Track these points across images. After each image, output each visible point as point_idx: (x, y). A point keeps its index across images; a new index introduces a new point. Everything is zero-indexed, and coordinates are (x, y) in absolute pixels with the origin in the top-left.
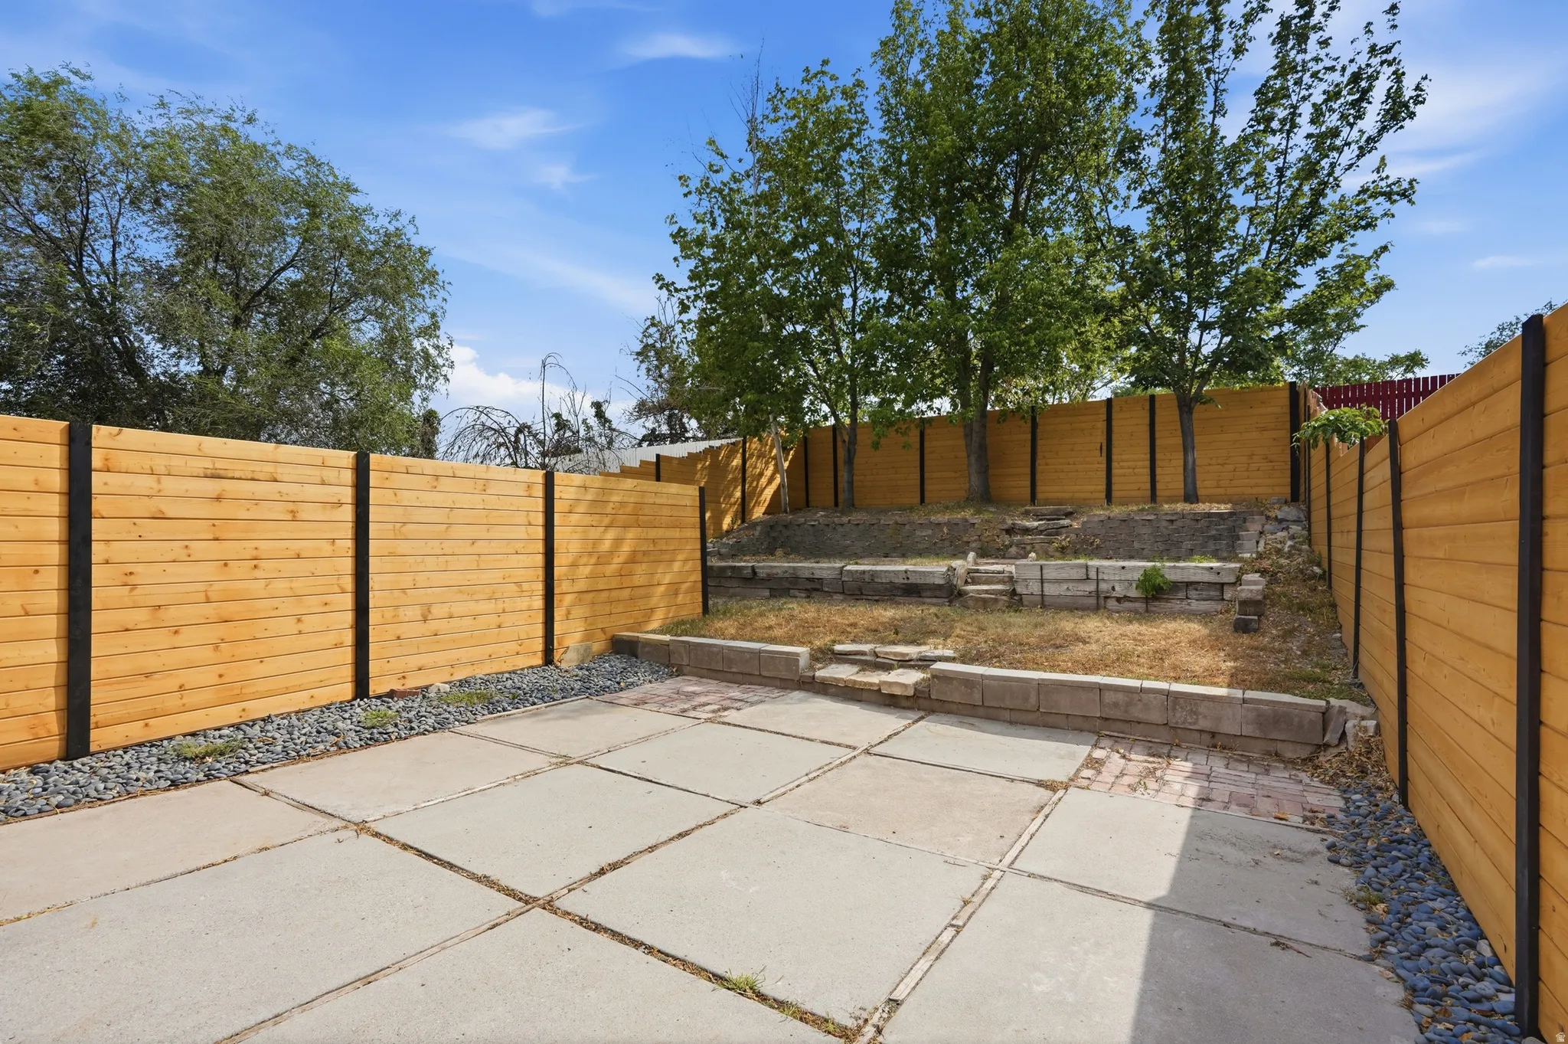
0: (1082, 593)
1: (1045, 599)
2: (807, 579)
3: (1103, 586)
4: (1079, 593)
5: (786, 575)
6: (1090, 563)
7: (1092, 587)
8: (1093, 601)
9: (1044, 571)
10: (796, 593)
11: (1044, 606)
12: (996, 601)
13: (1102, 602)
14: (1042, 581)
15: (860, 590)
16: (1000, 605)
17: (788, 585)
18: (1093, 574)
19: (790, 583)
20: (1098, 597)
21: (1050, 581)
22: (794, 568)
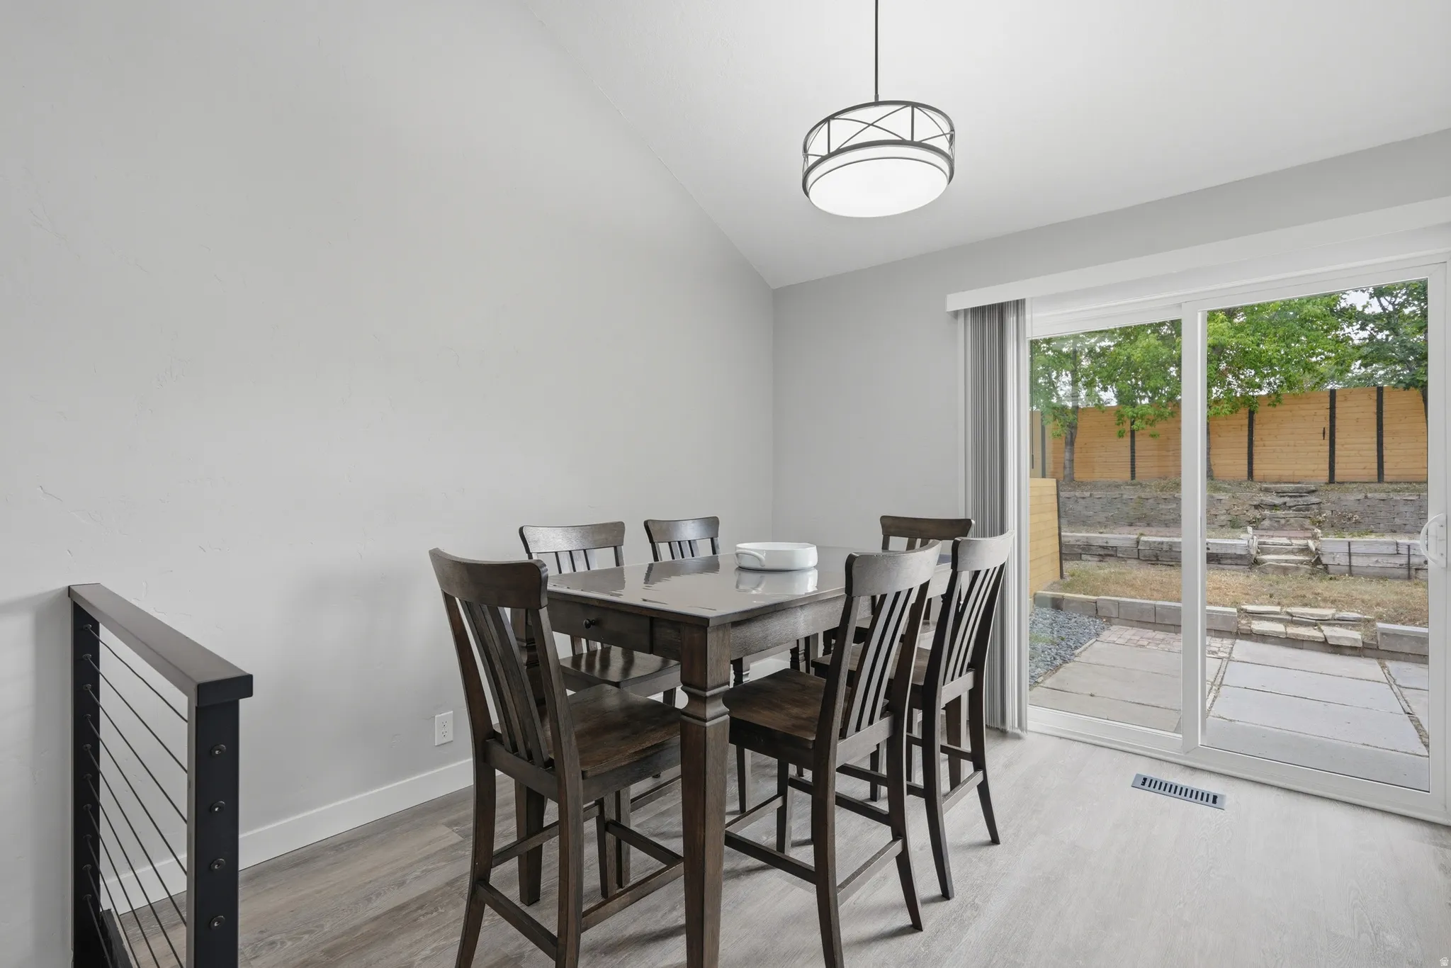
0: (1392, 565)
1: (1353, 568)
2: (1100, 547)
3: (1414, 560)
4: (1389, 565)
5: (1078, 543)
6: (1399, 541)
7: (1404, 561)
8: (1404, 572)
9: (1352, 547)
10: (1089, 557)
11: (1351, 574)
12: (1297, 569)
13: (1413, 572)
14: (1350, 554)
15: (1157, 556)
16: (1302, 572)
17: (1080, 551)
18: (1403, 550)
19: (1083, 549)
20: (1409, 569)
21: (1358, 554)
22: (1087, 538)
